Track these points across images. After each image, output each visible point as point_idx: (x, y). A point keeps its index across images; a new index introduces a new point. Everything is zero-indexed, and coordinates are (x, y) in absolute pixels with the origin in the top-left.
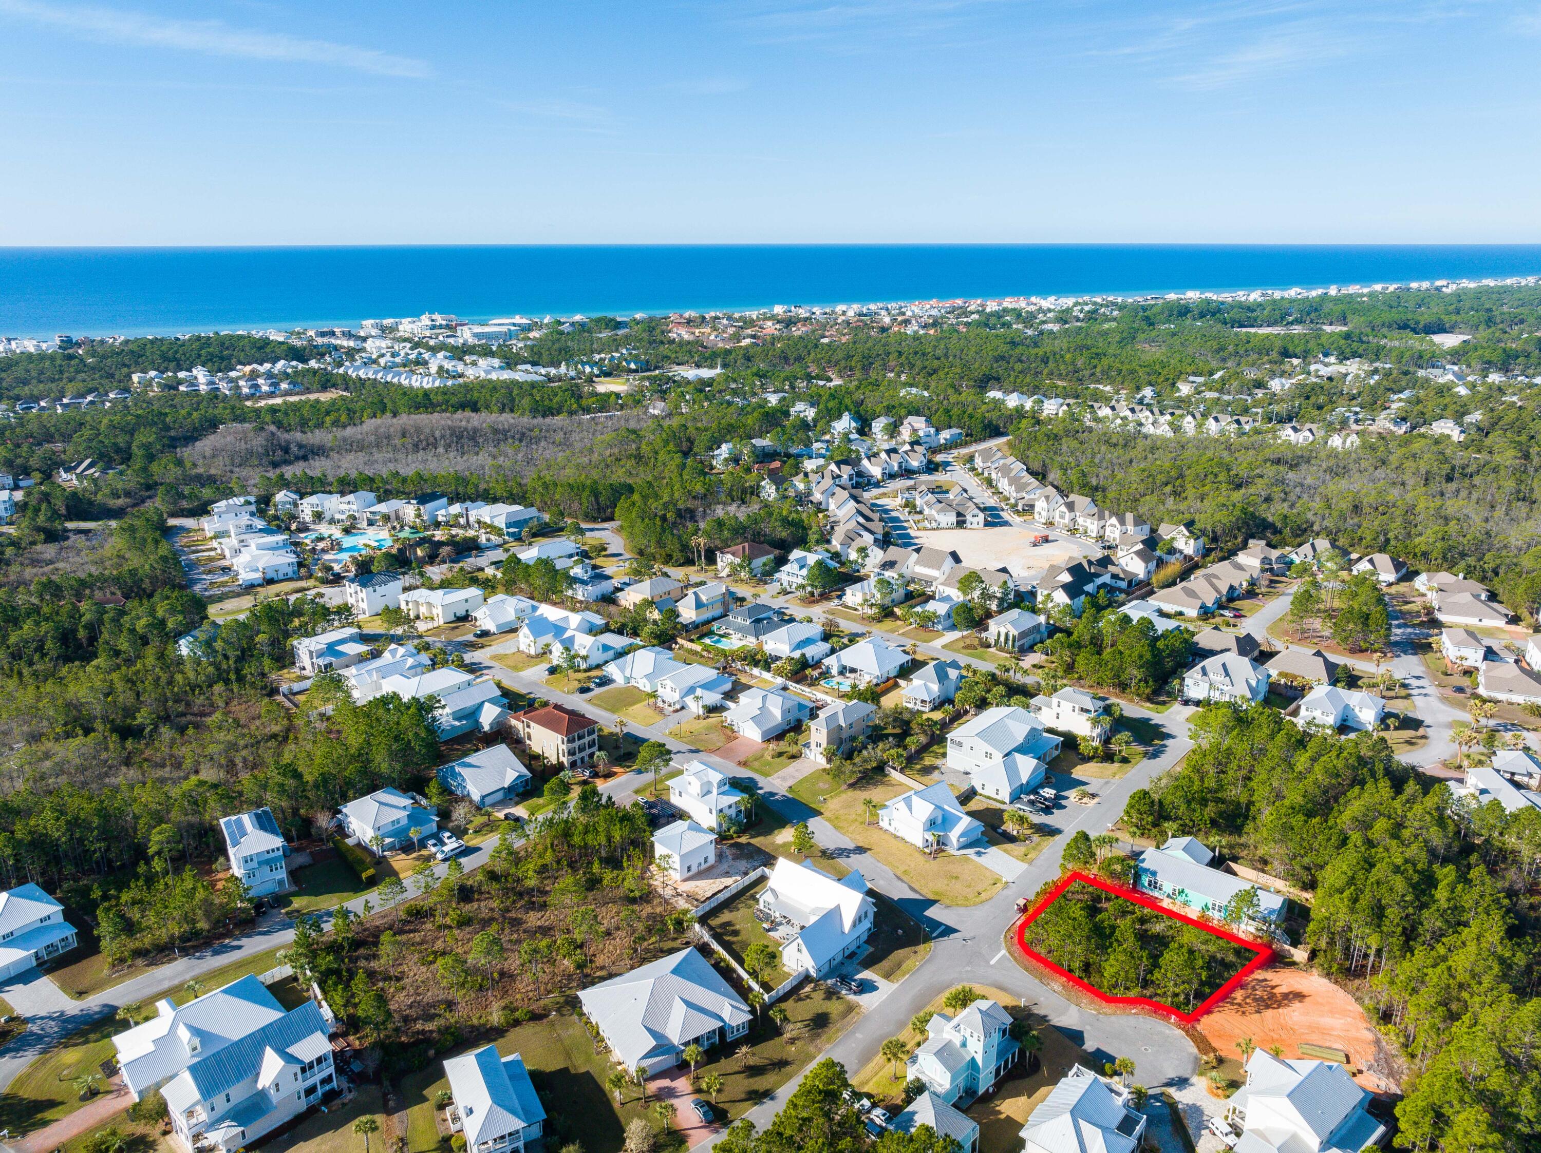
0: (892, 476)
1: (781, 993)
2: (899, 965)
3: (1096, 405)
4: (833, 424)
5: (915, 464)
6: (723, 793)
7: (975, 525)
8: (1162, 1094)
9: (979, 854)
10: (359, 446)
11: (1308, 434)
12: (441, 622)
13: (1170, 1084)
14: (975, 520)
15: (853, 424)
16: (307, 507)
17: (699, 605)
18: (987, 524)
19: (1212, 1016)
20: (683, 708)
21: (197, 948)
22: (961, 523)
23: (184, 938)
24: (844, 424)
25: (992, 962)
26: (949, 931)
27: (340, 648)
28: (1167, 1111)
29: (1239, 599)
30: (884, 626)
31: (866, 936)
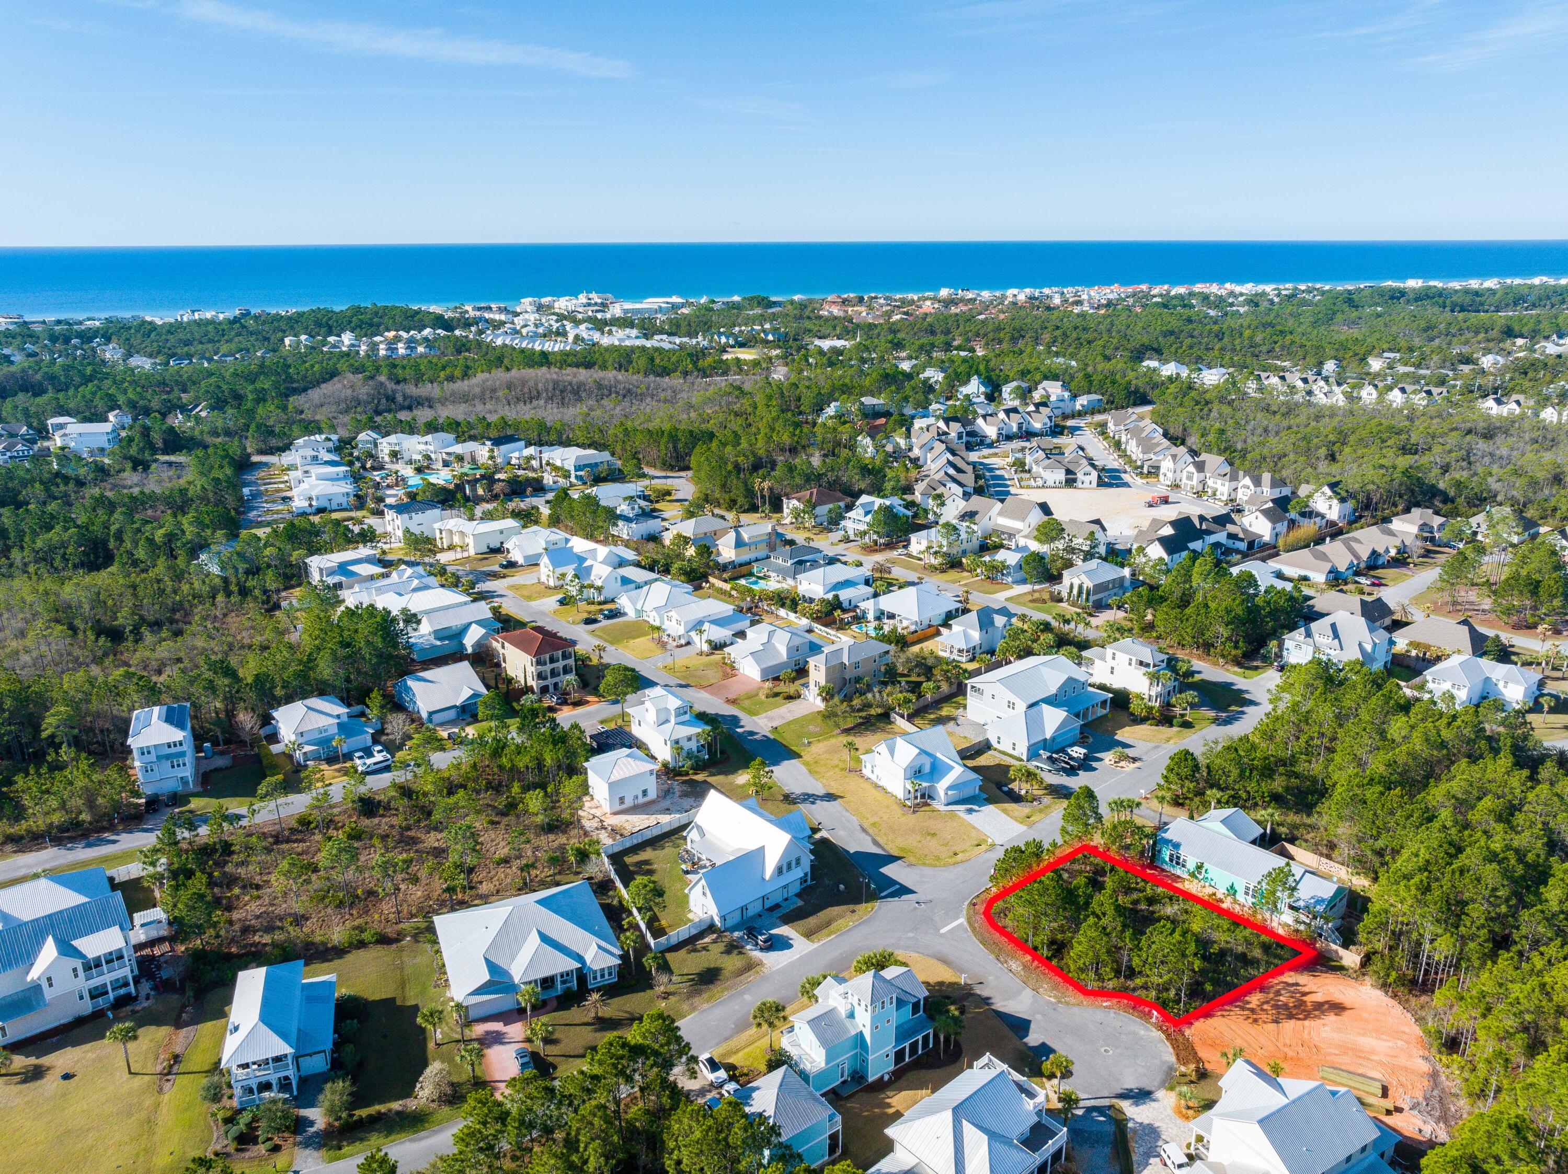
0: (1009, 438)
1: (674, 941)
2: (828, 924)
3: (1264, 375)
4: (961, 389)
5: (1037, 426)
6: (682, 723)
7: (1086, 485)
8: (1111, 1107)
9: (970, 811)
10: (465, 398)
11: (1514, 406)
12: (472, 552)
13: (1124, 1096)
14: (1087, 479)
15: (982, 389)
16: (385, 446)
18: (1101, 484)
20: (688, 643)
21: (72, 839)
22: (1070, 481)
23: (62, 828)
24: (974, 388)
25: (943, 931)
26: (904, 890)
27: (351, 568)
28: (1111, 1128)
29: (1383, 567)
30: (945, 576)
31: (798, 888)
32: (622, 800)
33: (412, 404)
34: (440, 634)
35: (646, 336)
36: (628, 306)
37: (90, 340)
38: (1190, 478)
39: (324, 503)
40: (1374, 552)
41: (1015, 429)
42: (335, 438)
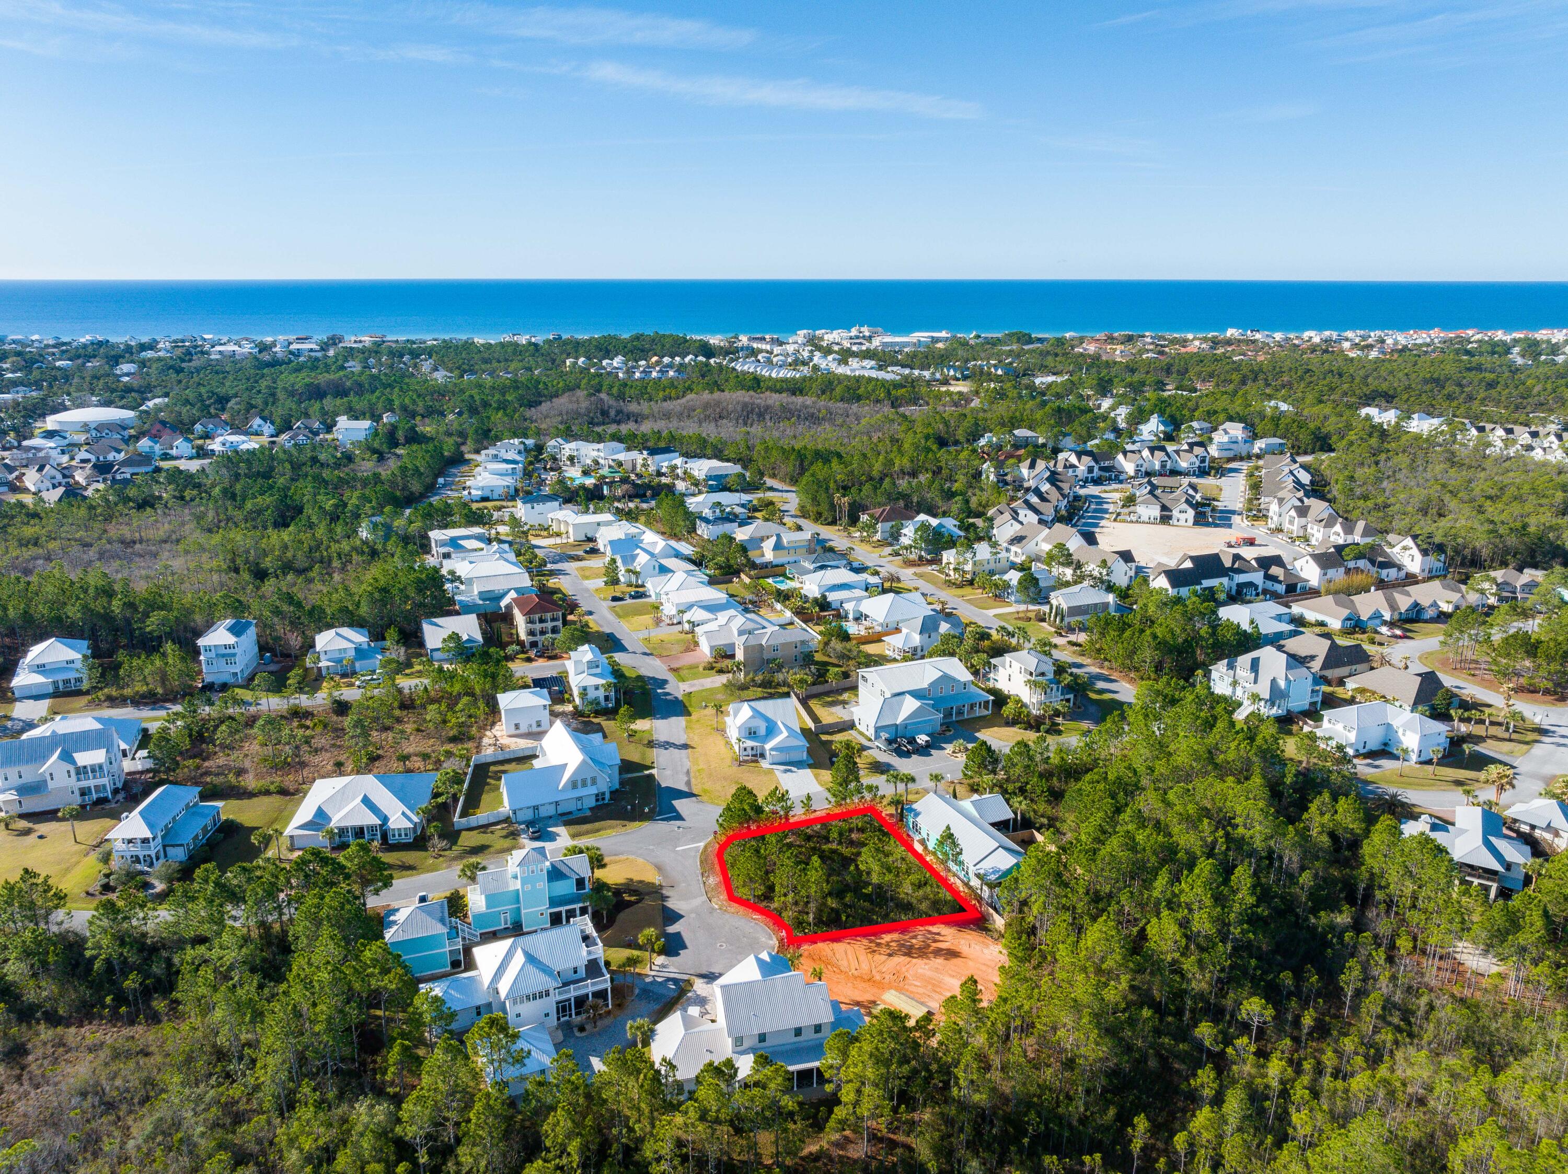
1: (474, 824)
2: (598, 831)
3: (1489, 426)
4: (1141, 427)
5: (1184, 465)
6: (594, 675)
7: (1182, 523)
8: (688, 981)
9: (786, 771)
10: (667, 416)
12: (571, 540)
13: (702, 975)
14: (1183, 517)
15: (1162, 428)
16: (567, 451)
17: (778, 547)
18: (1196, 523)
19: (836, 946)
21: (146, 704)
22: (1165, 519)
23: (143, 696)
24: (1152, 427)
25: (678, 849)
26: (679, 817)
27: (461, 542)
28: (672, 994)
29: (1426, 621)
30: (960, 592)
31: (593, 803)
32: (517, 726)
33: (622, 417)
34: (483, 595)
35: (880, 368)
36: (888, 339)
37: (418, 356)
38: (1291, 522)
39: (487, 493)
40: (1416, 604)
41: (1157, 466)
42: (530, 442)
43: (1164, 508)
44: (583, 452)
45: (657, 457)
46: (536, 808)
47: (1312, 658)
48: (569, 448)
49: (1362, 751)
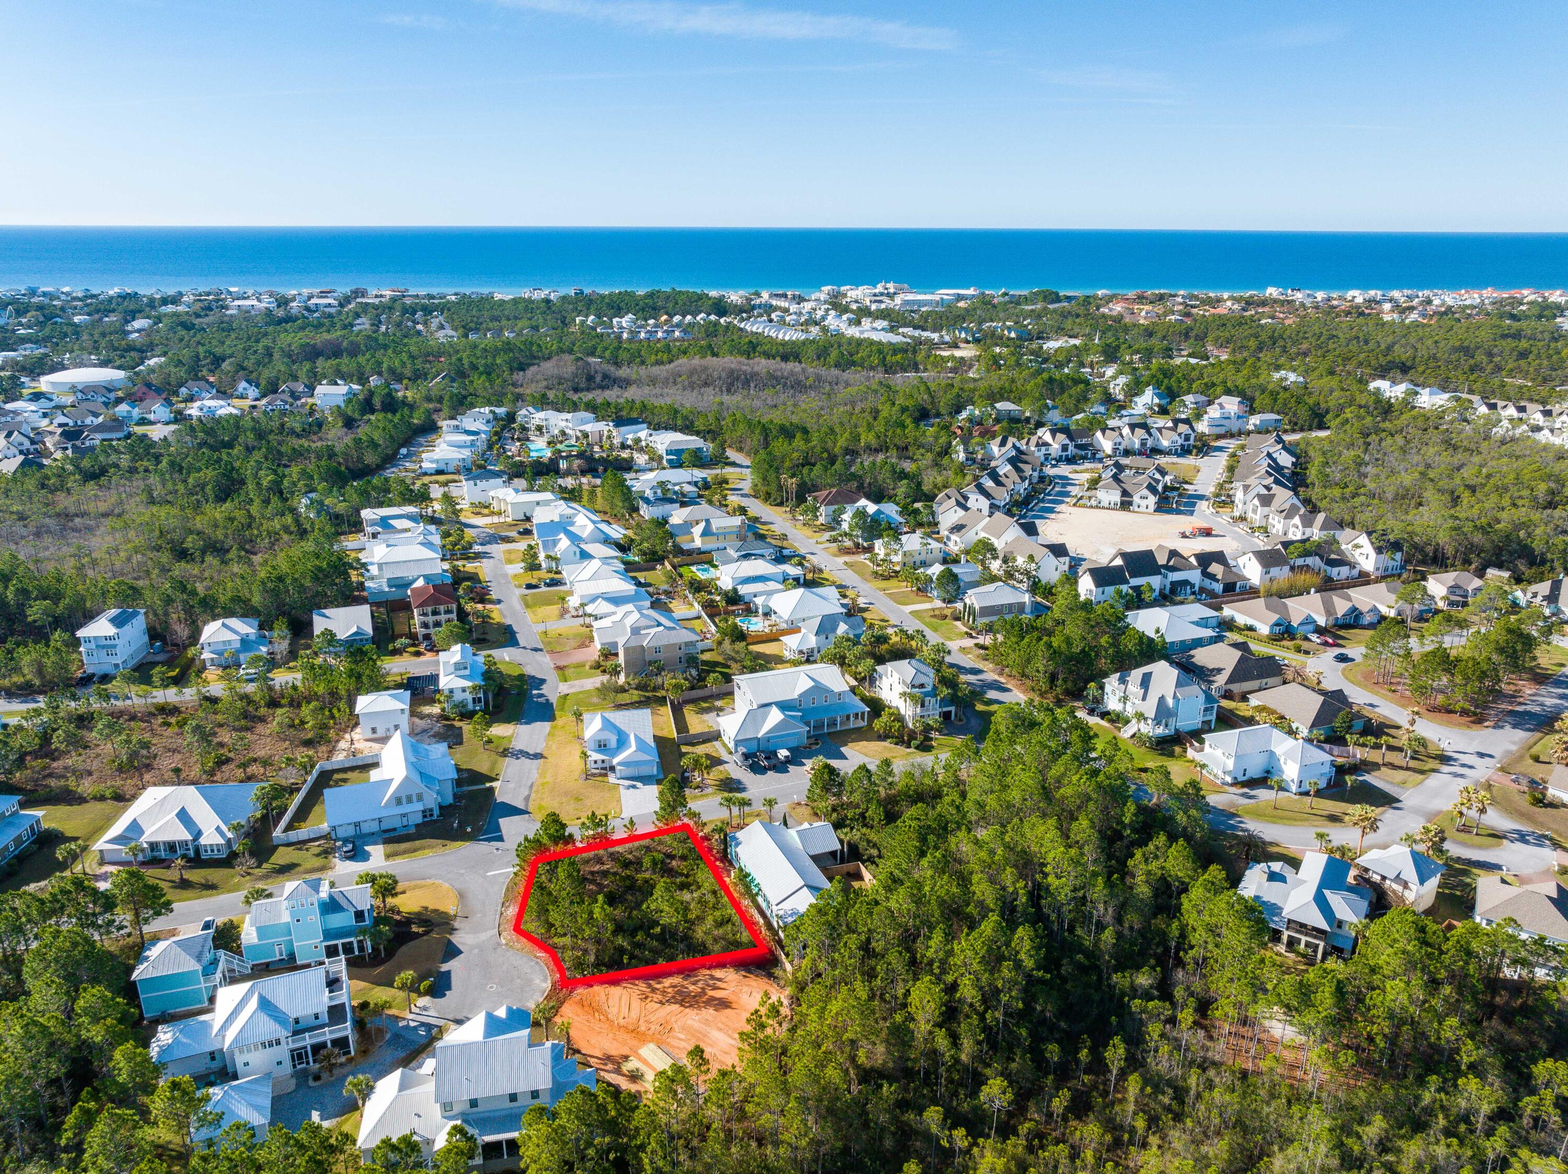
1: (294, 840)
2: (415, 850)
3: (1501, 404)
4: (1136, 399)
5: (1165, 443)
6: (466, 676)
7: (1143, 509)
8: (441, 1028)
9: (629, 787)
12: (509, 519)
13: (454, 1019)
14: (1144, 503)
15: (1156, 401)
16: (537, 421)
17: (706, 533)
18: (1162, 509)
19: (612, 989)
21: (18, 696)
22: (1126, 505)
23: (20, 687)
24: (1148, 398)
25: (490, 873)
26: (500, 838)
27: (391, 522)
28: (424, 1041)
29: (1364, 627)
30: (884, 584)
31: (419, 819)
32: (374, 730)
34: (392, 582)
35: (892, 329)
36: (910, 297)
38: (1255, 511)
39: (442, 466)
40: (1354, 609)
41: (1137, 445)
42: (501, 411)
43: (1125, 493)
44: (552, 422)
45: (623, 429)
46: (357, 825)
47: (1219, 671)
48: (539, 417)
49: (1241, 778)
